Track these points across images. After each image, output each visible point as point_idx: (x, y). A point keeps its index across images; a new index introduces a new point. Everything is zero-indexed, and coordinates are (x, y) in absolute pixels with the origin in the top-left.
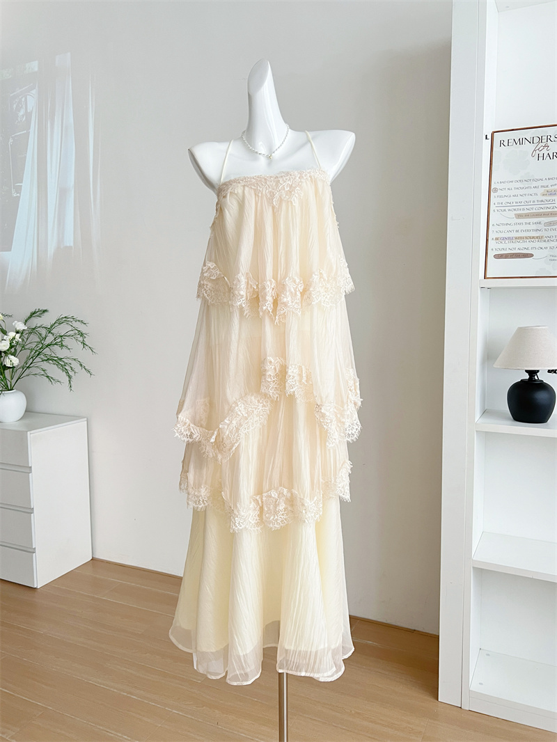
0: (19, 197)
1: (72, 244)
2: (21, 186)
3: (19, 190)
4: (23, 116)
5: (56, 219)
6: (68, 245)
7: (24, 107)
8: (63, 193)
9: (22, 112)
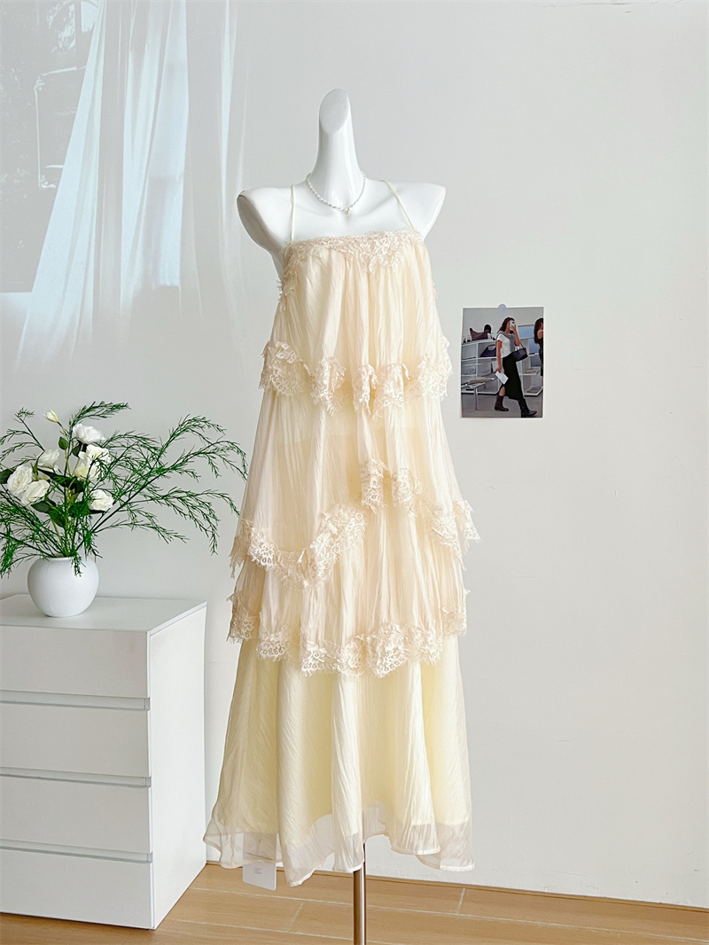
0: (57, 189)
1: (177, 283)
2: (62, 169)
3: (55, 177)
4: (70, 39)
5: (141, 235)
6: (168, 284)
7: (73, 21)
8: (157, 187)
9: (68, 32)
